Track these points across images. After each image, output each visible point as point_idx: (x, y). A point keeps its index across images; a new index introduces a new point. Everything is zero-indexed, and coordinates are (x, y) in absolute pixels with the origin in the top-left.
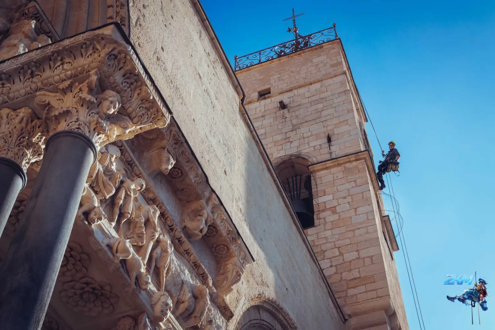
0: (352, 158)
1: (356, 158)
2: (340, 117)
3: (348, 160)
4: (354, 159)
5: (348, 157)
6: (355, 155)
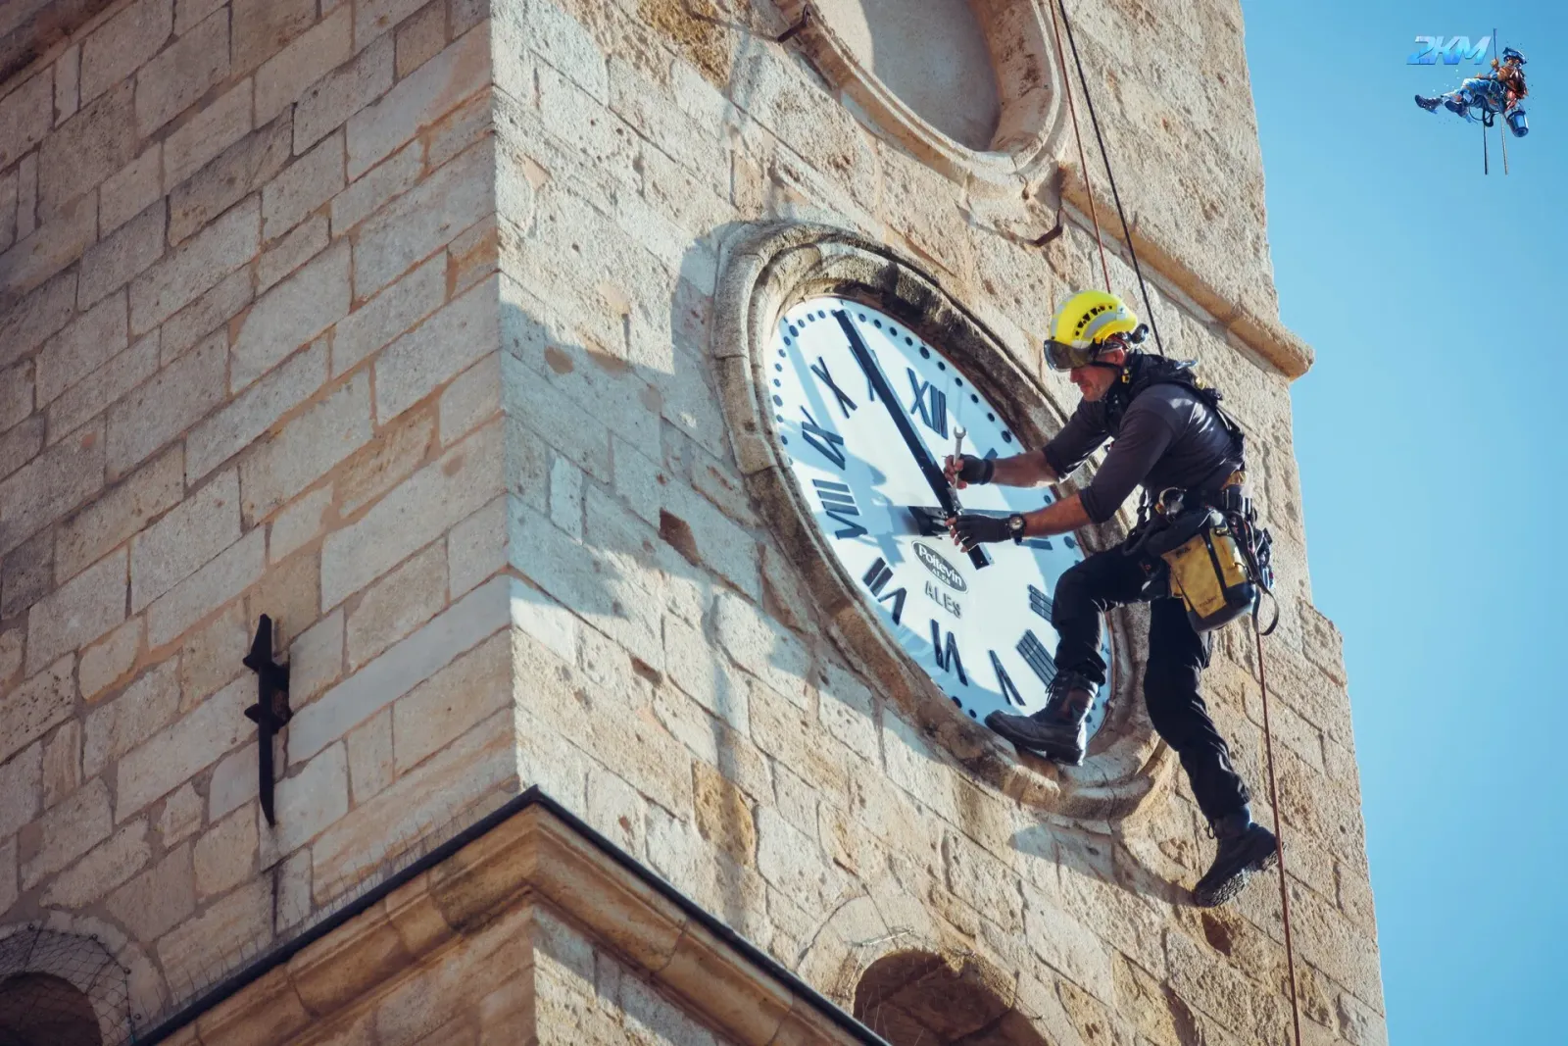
0: (409, 916)
1: (454, 912)
2: (381, 370)
3: (386, 947)
4: (430, 923)
5: (373, 914)
6: (437, 874)
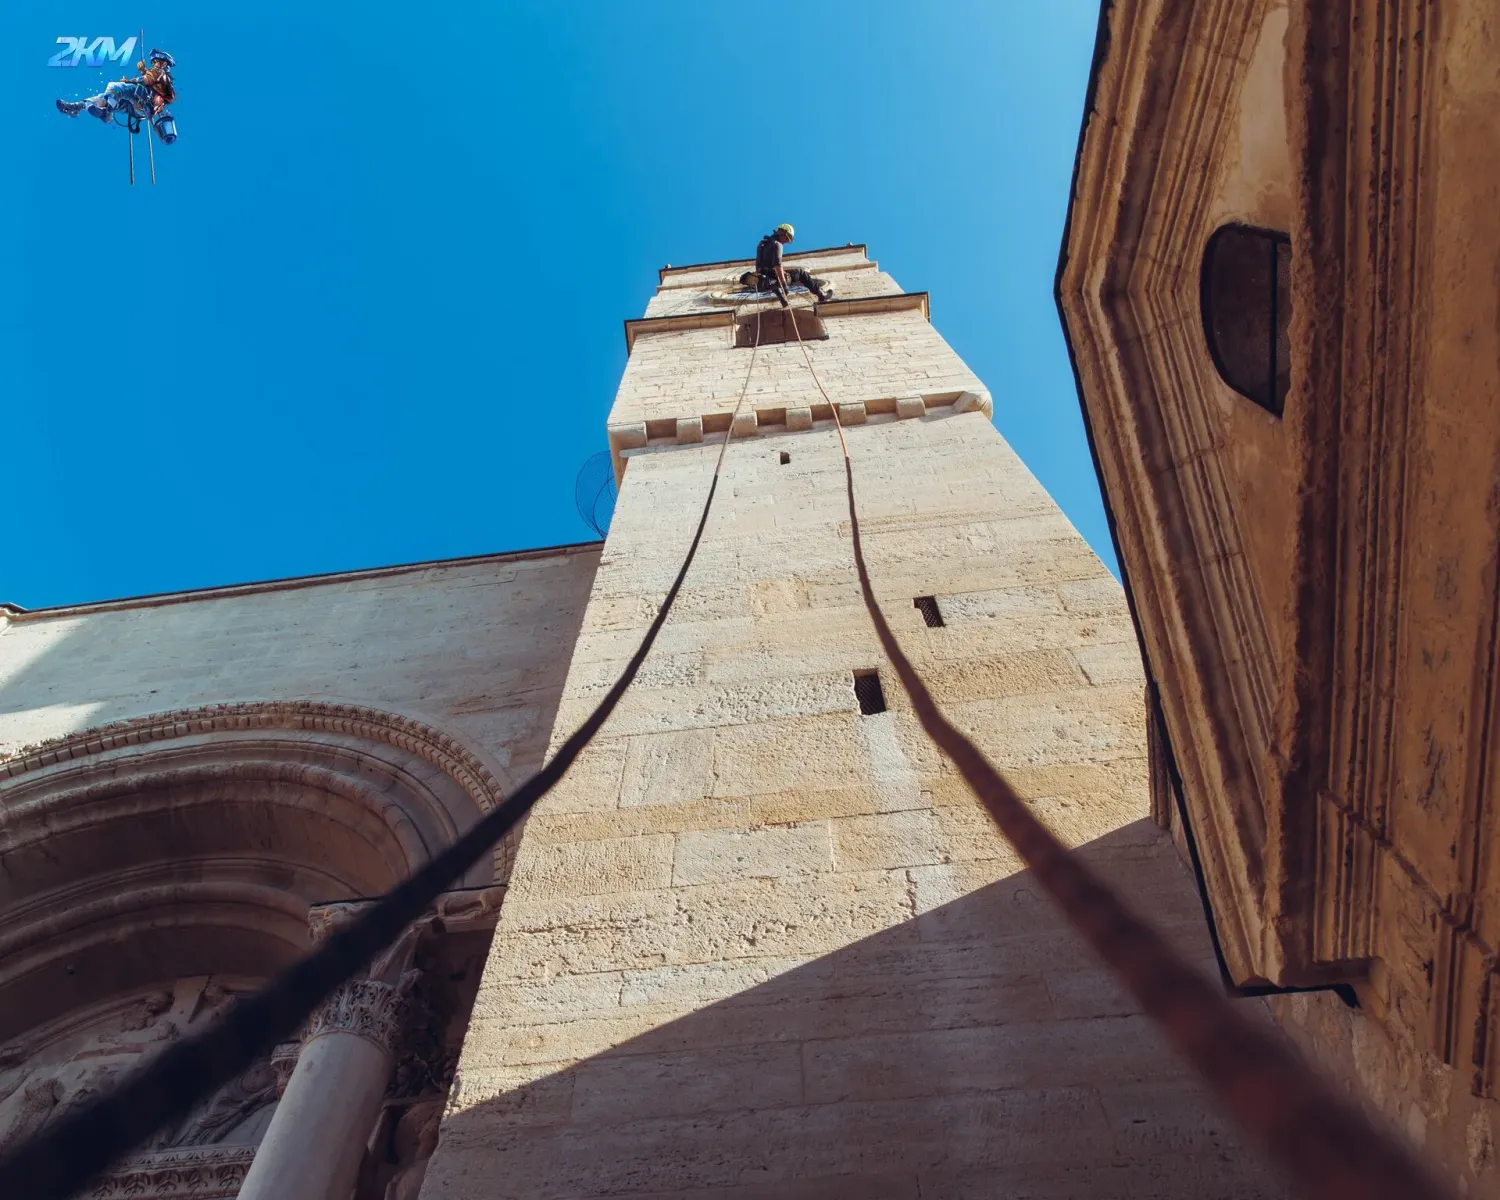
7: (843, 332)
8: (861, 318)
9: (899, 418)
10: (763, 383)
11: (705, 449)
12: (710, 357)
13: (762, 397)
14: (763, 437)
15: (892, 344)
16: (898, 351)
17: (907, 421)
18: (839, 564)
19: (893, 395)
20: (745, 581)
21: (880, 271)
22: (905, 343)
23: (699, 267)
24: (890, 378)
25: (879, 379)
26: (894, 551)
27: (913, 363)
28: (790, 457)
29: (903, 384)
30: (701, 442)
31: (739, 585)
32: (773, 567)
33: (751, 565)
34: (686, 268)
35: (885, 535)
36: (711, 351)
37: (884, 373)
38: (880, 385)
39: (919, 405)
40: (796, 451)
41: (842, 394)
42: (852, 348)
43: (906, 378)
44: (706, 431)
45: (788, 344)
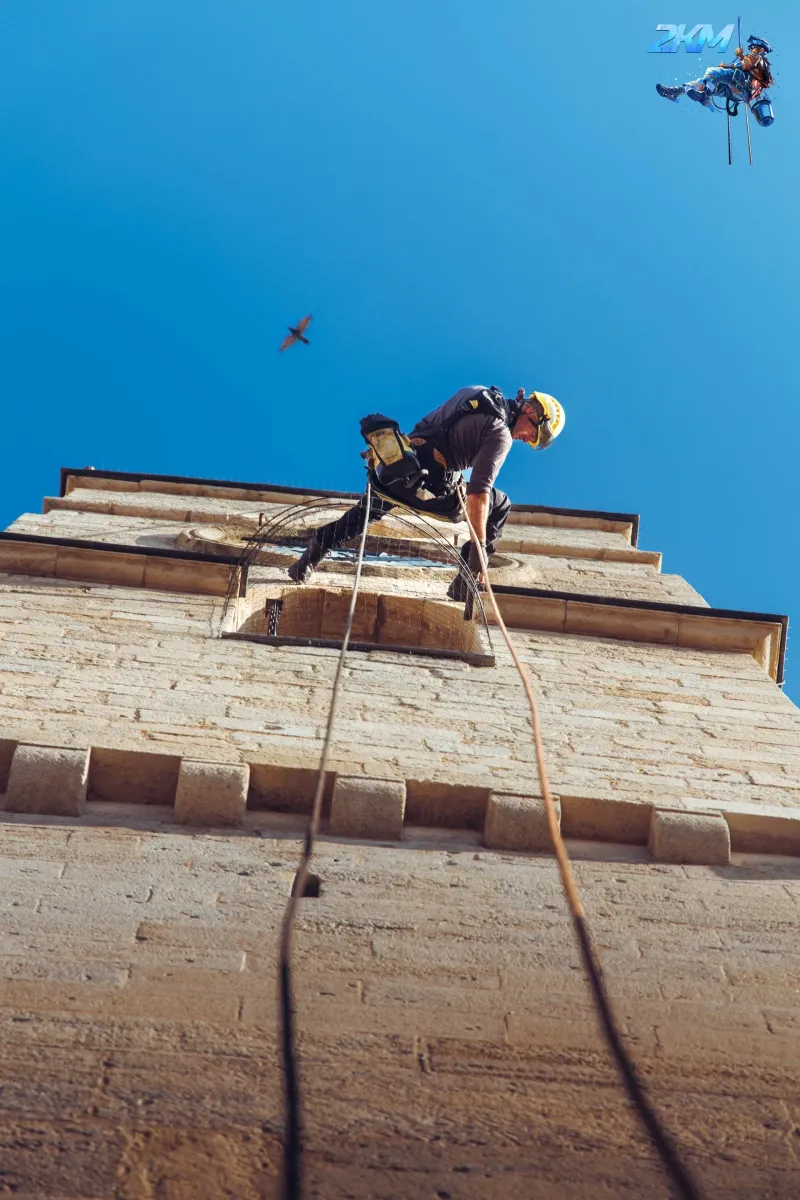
7: (536, 661)
8: (591, 645)
9: (651, 858)
10: (284, 716)
11: (81, 831)
12: (154, 643)
13: (274, 739)
14: (258, 834)
15: (665, 704)
16: (679, 721)
17: (677, 869)
18: (404, 1125)
19: (646, 799)
20: (116, 1120)
21: (665, 570)
22: (699, 709)
23: (175, 483)
24: (646, 768)
25: (616, 765)
26: (576, 1124)
27: (713, 751)
28: (323, 887)
29: (681, 783)
30: (76, 815)
31: (95, 1127)
32: (208, 1103)
33: (144, 1088)
34: (137, 478)
35: (554, 1086)
36: (157, 632)
37: (631, 754)
38: (614, 775)
39: (717, 833)
40: (341, 877)
41: (500, 773)
42: (554, 694)
43: (689, 773)
44: (95, 792)
45: (378, 655)
